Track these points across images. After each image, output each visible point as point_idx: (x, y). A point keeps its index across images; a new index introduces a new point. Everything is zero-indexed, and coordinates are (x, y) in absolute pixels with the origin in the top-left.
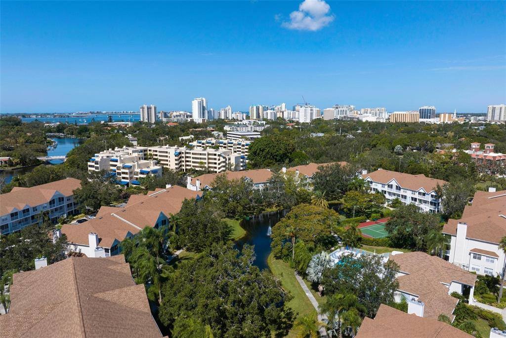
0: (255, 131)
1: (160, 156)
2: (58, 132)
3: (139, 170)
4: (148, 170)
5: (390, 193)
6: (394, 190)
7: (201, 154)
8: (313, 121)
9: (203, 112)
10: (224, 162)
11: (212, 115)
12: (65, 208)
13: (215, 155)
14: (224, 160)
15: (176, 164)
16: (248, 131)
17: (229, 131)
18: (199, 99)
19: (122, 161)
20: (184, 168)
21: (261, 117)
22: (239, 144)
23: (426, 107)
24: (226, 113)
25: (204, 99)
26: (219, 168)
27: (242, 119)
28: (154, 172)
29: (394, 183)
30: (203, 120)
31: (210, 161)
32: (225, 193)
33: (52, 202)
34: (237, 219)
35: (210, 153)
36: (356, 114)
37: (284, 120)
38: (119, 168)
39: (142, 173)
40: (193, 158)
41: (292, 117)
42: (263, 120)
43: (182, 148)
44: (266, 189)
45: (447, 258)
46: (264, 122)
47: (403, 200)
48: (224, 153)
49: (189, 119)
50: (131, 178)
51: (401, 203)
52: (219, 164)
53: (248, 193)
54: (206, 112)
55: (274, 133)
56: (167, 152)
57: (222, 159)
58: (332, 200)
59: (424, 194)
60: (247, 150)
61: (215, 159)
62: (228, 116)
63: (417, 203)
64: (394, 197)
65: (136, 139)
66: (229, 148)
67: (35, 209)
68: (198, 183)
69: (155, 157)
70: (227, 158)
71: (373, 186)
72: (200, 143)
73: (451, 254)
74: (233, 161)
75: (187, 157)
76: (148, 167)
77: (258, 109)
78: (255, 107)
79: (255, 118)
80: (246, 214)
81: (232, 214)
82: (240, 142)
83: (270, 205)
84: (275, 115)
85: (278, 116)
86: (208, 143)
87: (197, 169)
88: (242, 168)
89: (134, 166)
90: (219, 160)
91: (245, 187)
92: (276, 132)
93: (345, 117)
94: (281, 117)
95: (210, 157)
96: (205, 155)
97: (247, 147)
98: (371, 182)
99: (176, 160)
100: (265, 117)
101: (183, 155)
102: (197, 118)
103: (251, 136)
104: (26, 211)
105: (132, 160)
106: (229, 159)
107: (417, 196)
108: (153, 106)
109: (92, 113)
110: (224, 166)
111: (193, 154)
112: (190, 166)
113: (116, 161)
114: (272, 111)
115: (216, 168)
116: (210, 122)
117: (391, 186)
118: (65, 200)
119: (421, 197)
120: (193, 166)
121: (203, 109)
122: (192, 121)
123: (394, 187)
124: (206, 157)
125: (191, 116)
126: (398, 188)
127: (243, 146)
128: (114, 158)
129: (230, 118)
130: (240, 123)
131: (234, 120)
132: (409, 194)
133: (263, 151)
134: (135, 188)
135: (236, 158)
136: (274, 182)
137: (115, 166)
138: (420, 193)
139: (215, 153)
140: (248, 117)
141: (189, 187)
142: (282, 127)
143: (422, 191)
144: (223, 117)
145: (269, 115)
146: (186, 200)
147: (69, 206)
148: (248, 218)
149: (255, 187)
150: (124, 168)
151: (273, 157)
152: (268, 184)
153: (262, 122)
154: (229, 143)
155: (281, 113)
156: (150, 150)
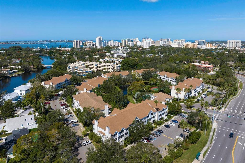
0: (124, 53)
1: (90, 66)
2: (40, 53)
3: (85, 71)
4: (88, 71)
5: (165, 79)
6: (166, 78)
7: (104, 65)
8: (150, 47)
9: (101, 43)
10: (113, 68)
11: (104, 44)
12: (68, 83)
13: (110, 66)
14: (113, 67)
15: (96, 69)
16: (121, 53)
17: (113, 53)
18: (99, 37)
19: (79, 68)
20: (98, 70)
21: (127, 45)
22: (118, 61)
23: (201, 40)
24: (111, 43)
25: (101, 37)
26: (111, 70)
27: (118, 46)
28: (90, 72)
29: (166, 76)
30: (101, 47)
31: (108, 68)
32: (115, 79)
33: (65, 81)
34: (118, 86)
35: (108, 65)
36: (170, 43)
37: (137, 46)
38: (78, 70)
39: (86, 72)
40: (102, 67)
41: (141, 44)
42: (128, 47)
43: (98, 63)
44: (127, 78)
45: (171, 95)
46: (128, 48)
47: (168, 81)
48: (113, 65)
49: (95, 46)
50: (82, 74)
51: (167, 82)
52: (111, 69)
53: (121, 79)
54: (102, 43)
55: (132, 54)
56: (93, 65)
57: (112, 67)
58: (148, 81)
59: (173, 79)
60: (121, 63)
61: (110, 67)
62: (112, 45)
63: (172, 82)
64: (166, 80)
65: (77, 57)
66: (114, 62)
67: (62, 83)
68: (106, 76)
69: (88, 66)
70: (114, 67)
71: (160, 76)
72: (103, 60)
73: (171, 94)
74: (116, 68)
75: (100, 66)
76: (88, 70)
77: (125, 41)
78: (124, 40)
79: (124, 45)
80: (121, 85)
81: (117, 85)
82: (118, 60)
83: (128, 82)
84: (133, 44)
85: (134, 44)
86: (106, 60)
87: (103, 70)
88: (119, 70)
89: (83, 70)
90: (111, 67)
91: (120, 77)
92: (133, 54)
93: (165, 45)
94: (136, 44)
95: (108, 66)
96: (106, 65)
97: (121, 62)
98: (160, 75)
99: (96, 67)
100: (129, 45)
101: (98, 66)
102: (98, 46)
103: (122, 56)
104: (60, 84)
105: (82, 68)
106: (115, 67)
107: (171, 80)
108: (78, 41)
109: (47, 41)
110: (113, 70)
111: (102, 65)
112: (101, 69)
113: (77, 68)
114: (132, 42)
115: (110, 70)
116: (104, 47)
117: (165, 77)
118: (68, 81)
119: (173, 80)
120: (102, 69)
121: (100, 42)
122: (96, 47)
123: (166, 77)
124: (106, 66)
125: (95, 45)
126: (167, 77)
127: (119, 61)
128: (76, 67)
129: (113, 45)
130: (117, 48)
131: (115, 46)
132: (170, 79)
133: (126, 64)
134: (84, 77)
135: (117, 67)
136: (129, 75)
137: (77, 70)
138: (172, 79)
139: (109, 65)
140: (121, 45)
141: (103, 77)
142: (135, 50)
143: (173, 78)
144: (109, 45)
145: (130, 44)
146: (104, 80)
147: (69, 82)
148: (121, 86)
149: (123, 77)
150: (80, 70)
151: (130, 66)
152: (127, 76)
153: (127, 48)
154: (114, 60)
155: (136, 43)
156: (86, 64)
